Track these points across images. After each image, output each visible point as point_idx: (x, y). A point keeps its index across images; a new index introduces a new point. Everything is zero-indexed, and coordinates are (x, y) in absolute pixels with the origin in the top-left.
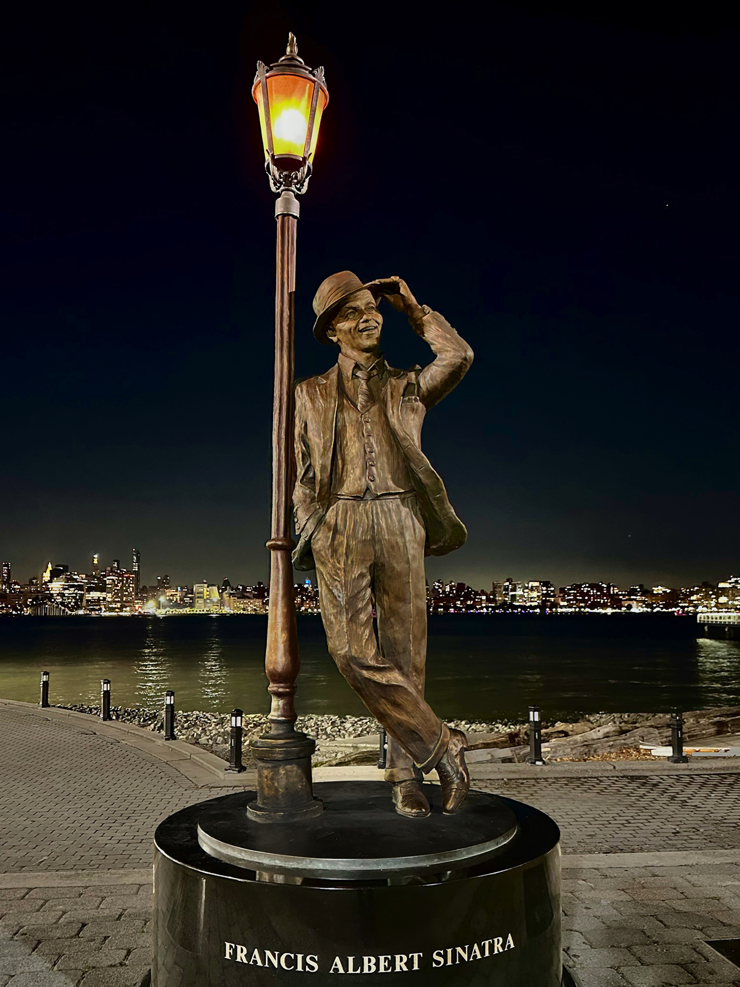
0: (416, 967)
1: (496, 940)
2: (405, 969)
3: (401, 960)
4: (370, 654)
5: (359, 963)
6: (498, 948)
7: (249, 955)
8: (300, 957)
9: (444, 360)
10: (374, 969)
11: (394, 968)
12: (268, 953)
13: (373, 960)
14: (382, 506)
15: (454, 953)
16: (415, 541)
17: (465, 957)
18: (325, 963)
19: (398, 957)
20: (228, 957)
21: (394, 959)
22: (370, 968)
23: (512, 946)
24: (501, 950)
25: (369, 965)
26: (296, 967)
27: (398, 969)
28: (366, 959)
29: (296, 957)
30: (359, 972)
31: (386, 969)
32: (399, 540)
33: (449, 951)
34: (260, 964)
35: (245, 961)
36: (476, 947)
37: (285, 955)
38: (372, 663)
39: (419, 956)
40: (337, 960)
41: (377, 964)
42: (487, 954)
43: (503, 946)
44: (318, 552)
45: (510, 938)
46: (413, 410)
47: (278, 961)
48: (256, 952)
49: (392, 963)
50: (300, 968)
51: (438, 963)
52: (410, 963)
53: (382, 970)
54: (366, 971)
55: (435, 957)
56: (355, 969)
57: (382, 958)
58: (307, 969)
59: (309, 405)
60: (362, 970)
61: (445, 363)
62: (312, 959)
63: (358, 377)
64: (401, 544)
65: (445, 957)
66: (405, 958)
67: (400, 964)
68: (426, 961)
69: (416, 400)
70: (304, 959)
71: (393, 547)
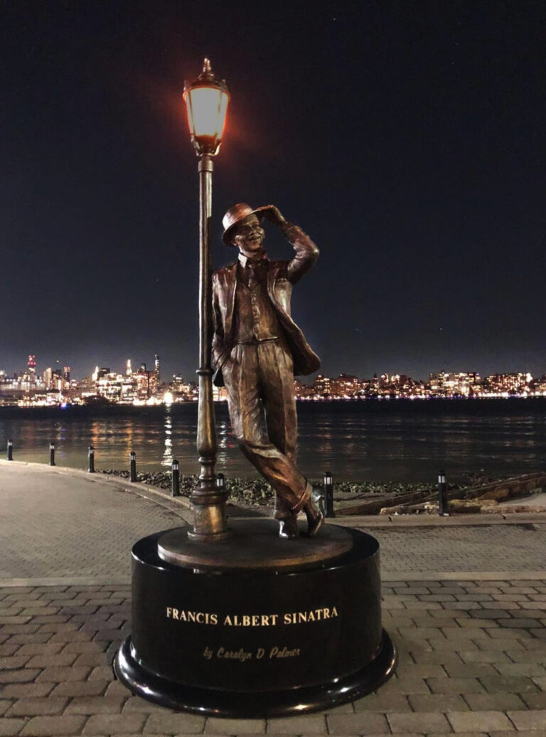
0: (274, 623)
1: (325, 610)
2: (267, 624)
3: (265, 618)
4: (257, 438)
5: (240, 620)
6: (326, 615)
7: (179, 615)
8: (207, 615)
9: (301, 255)
10: (249, 624)
11: (261, 623)
12: (190, 613)
13: (249, 618)
14: (263, 348)
15: (297, 617)
16: (286, 368)
17: (305, 619)
18: (221, 619)
19: (263, 617)
20: (168, 616)
21: (261, 618)
22: (247, 623)
23: (336, 615)
24: (328, 617)
25: (246, 621)
26: (205, 621)
27: (263, 624)
28: (244, 617)
29: (205, 616)
30: (240, 624)
31: (256, 623)
32: (274, 368)
33: (294, 615)
34: (185, 619)
35: (177, 618)
36: (311, 614)
37: (199, 614)
38: (259, 444)
39: (276, 617)
40: (228, 618)
41: (251, 621)
42: (319, 618)
43: (330, 614)
44: (226, 376)
45: (335, 610)
46: (283, 288)
47: (195, 617)
48: (183, 613)
49: (260, 621)
50: (207, 622)
51: (287, 621)
52: (270, 621)
53: (254, 624)
54: (244, 624)
55: (286, 618)
56: (238, 623)
57: (254, 617)
58: (211, 622)
59: (219, 286)
60: (242, 624)
61: (301, 257)
62: (214, 617)
63: (249, 268)
64: (276, 371)
65: (292, 618)
66: (267, 618)
67: (265, 622)
68: (280, 620)
69: (284, 281)
70: (209, 617)
71: (271, 373)
